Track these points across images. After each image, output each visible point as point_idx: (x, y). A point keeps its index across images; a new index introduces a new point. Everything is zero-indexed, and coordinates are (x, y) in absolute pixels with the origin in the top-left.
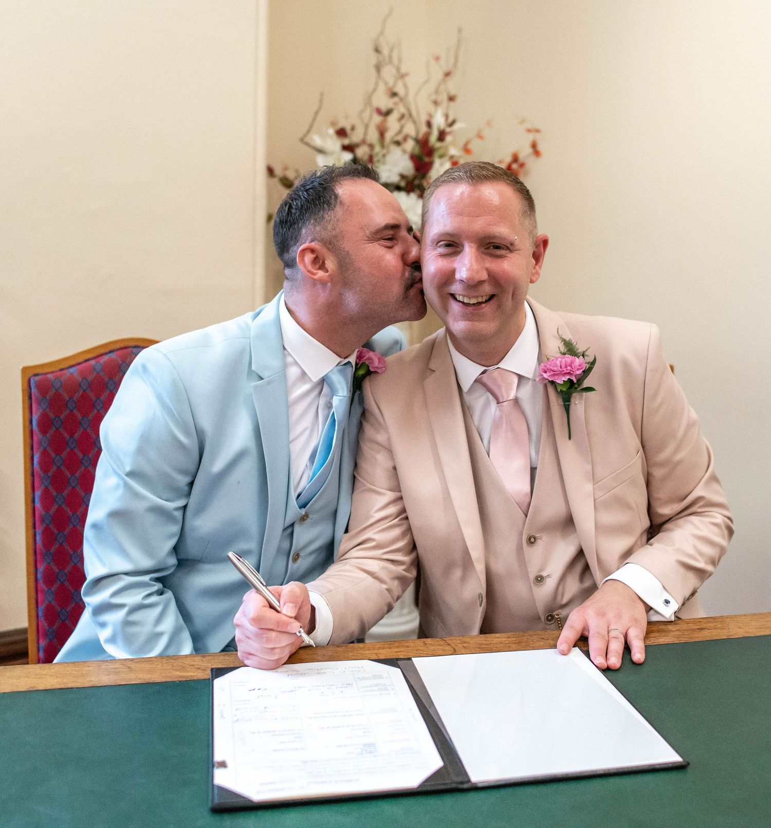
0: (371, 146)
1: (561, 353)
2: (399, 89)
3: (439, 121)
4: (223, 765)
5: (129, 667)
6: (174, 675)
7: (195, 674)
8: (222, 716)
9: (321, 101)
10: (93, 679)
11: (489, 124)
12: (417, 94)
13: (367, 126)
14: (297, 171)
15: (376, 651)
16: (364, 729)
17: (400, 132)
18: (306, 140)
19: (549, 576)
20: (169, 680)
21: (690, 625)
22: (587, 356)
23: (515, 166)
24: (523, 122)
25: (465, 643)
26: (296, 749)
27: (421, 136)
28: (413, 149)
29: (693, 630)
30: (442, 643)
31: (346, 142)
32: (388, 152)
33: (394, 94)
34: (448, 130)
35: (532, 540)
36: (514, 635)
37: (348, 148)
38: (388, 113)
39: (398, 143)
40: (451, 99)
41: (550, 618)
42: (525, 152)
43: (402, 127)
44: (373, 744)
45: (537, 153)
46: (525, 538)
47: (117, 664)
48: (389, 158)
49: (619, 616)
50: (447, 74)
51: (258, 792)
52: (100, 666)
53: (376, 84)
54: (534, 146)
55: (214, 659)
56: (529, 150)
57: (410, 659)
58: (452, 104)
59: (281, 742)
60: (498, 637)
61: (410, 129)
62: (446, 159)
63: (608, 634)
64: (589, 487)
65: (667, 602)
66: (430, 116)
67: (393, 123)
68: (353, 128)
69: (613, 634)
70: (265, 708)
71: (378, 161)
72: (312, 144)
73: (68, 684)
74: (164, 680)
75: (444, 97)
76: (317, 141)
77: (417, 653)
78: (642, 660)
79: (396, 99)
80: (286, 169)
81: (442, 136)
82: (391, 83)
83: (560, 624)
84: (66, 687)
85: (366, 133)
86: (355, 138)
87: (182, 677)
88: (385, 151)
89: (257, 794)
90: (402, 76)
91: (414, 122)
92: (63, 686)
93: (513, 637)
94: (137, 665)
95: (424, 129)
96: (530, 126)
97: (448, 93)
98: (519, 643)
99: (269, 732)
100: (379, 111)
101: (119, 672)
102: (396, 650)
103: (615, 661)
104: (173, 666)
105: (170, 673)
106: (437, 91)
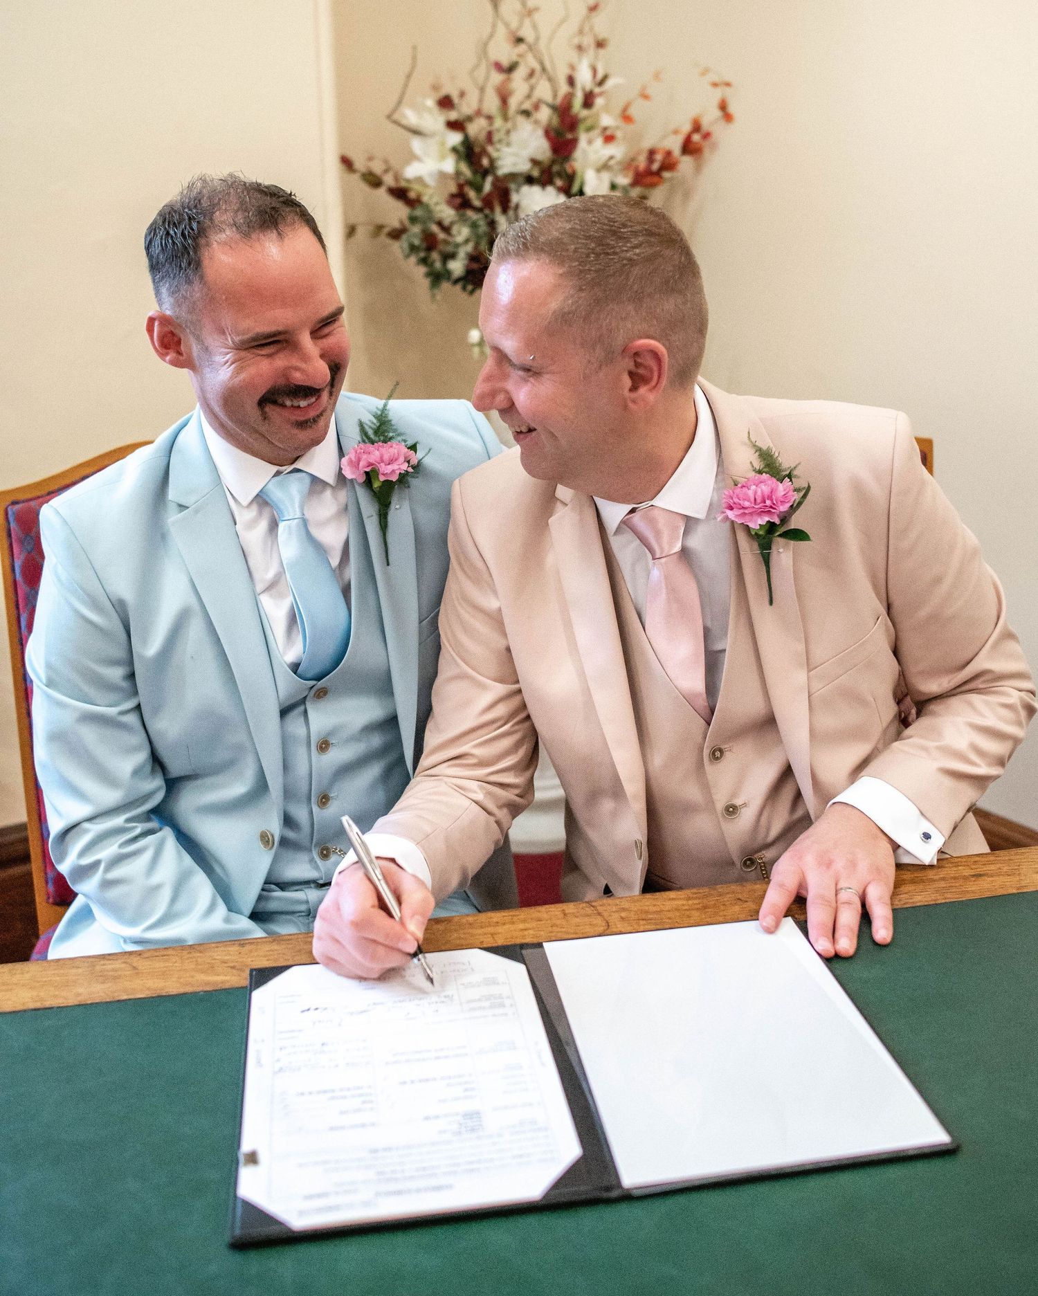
0: (490, 118)
1: (755, 470)
2: (527, 33)
3: (584, 78)
4: (252, 1158)
5: (135, 968)
6: (197, 980)
7: (228, 978)
8: (259, 1064)
9: (414, 58)
10: (81, 990)
11: (657, 76)
12: (551, 39)
13: (482, 90)
14: (386, 162)
15: (491, 930)
16: (466, 1083)
17: (529, 96)
18: (396, 116)
19: (745, 805)
20: (189, 989)
21: (960, 868)
22: (795, 476)
23: (696, 138)
24: (705, 72)
25: (624, 910)
26: (363, 1125)
27: (559, 100)
28: (550, 120)
29: (965, 878)
30: (589, 910)
31: (453, 115)
32: (515, 127)
33: (520, 40)
34: (597, 90)
35: (718, 754)
36: (696, 893)
37: (455, 125)
38: (511, 69)
39: (526, 113)
40: (600, 44)
41: (749, 861)
42: (710, 117)
43: (532, 88)
44: (478, 1113)
45: (728, 117)
46: (706, 752)
47: (119, 961)
48: (514, 137)
49: (853, 864)
50: (593, 8)
51: (301, 1213)
52: (94, 966)
53: (494, 26)
54: (723, 107)
55: (256, 950)
56: (718, 113)
57: (540, 945)
58: (602, 52)
59: (342, 1113)
60: (673, 899)
61: (544, 91)
62: (596, 132)
63: (836, 895)
64: (801, 677)
65: (927, 836)
66: (572, 67)
67: (519, 84)
68: (462, 94)
69: (843, 896)
70: (323, 1044)
71: (500, 141)
72: (404, 122)
73: (45, 1001)
74: (182, 990)
75: (588, 41)
76: (411, 117)
77: (551, 932)
78: (889, 940)
79: (522, 48)
80: (370, 159)
81: (588, 101)
82: (514, 25)
83: (764, 873)
84: (42, 1007)
85: (481, 101)
86: (466, 108)
87: (207, 984)
88: (509, 125)
89: (299, 1218)
90: (530, 13)
91: (550, 79)
92: (38, 1005)
93: (696, 898)
94: (147, 963)
95: (564, 88)
96: (716, 79)
97: (595, 36)
98: (705, 907)
99: (325, 1092)
100: (498, 67)
101: (119, 977)
102: (521, 926)
103: (846, 944)
104: (197, 964)
105: (192, 977)
106: (581, 32)
